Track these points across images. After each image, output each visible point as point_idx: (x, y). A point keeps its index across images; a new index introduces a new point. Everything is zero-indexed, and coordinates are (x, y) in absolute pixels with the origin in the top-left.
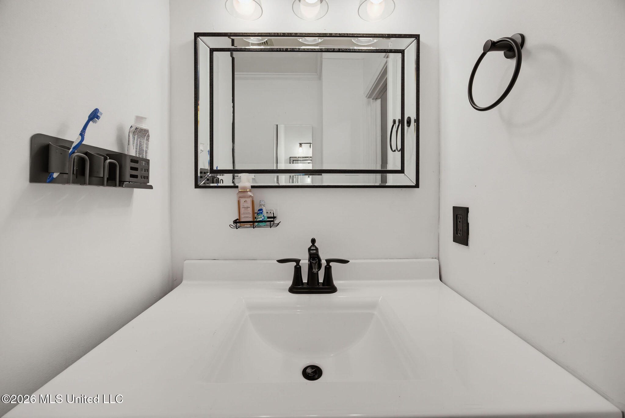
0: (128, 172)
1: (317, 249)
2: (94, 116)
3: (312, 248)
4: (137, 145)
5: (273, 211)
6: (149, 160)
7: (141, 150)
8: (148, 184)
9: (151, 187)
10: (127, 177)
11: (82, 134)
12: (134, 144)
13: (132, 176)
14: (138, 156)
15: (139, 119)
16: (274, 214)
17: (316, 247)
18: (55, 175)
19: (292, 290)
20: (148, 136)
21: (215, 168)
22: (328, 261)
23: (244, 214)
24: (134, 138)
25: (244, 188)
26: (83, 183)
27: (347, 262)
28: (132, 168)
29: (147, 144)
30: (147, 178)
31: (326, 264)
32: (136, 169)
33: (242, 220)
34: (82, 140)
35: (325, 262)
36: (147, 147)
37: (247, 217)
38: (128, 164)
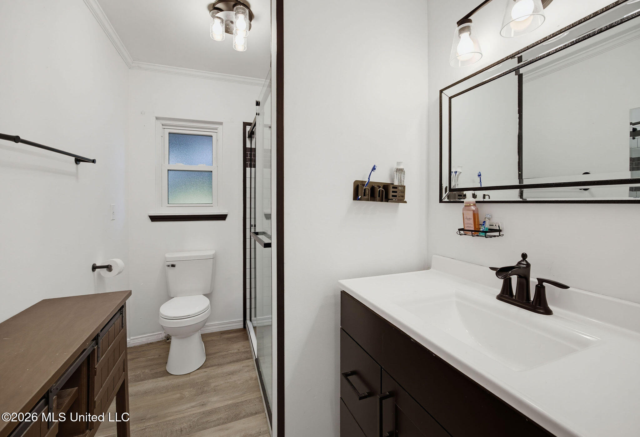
0: (391, 194)
1: (528, 265)
2: (374, 169)
3: (523, 263)
4: (399, 177)
5: (498, 224)
6: (405, 186)
7: (400, 181)
8: (404, 200)
9: (406, 202)
10: (391, 197)
11: (369, 179)
12: (397, 177)
13: (393, 196)
14: (399, 185)
15: (398, 163)
16: (500, 227)
17: (526, 261)
18: (360, 197)
19: (500, 297)
20: (404, 172)
21: (452, 187)
22: (541, 281)
23: (468, 224)
24: (397, 174)
25: (469, 203)
26: (374, 200)
27: (566, 287)
28: (393, 192)
29: (404, 177)
30: (403, 196)
31: (537, 283)
32: (396, 192)
33: (466, 229)
34: (369, 180)
35: (537, 281)
36: (404, 179)
37: (470, 227)
38: (391, 190)
